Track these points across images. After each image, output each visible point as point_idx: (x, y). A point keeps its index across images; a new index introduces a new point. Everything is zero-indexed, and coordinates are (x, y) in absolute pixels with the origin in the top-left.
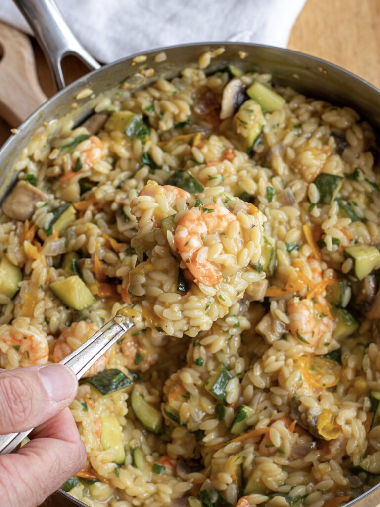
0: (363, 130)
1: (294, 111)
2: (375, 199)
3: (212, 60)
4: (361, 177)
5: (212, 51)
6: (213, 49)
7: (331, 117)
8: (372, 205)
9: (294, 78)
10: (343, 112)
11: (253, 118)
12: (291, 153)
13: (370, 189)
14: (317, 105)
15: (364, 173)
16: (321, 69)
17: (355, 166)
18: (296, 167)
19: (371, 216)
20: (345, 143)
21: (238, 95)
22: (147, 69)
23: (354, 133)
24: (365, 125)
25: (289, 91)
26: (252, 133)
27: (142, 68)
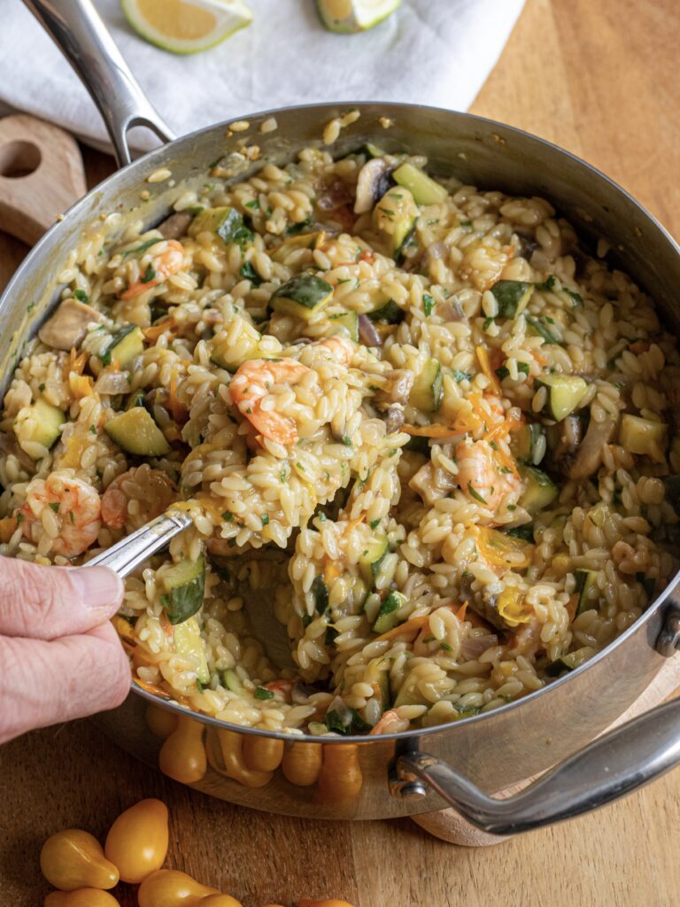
0: (560, 228)
1: (460, 206)
2: (579, 316)
3: (342, 130)
4: (558, 286)
5: (342, 117)
6: (343, 114)
7: (513, 209)
8: (574, 325)
9: (461, 159)
10: (530, 202)
11: (401, 205)
12: (457, 255)
13: (571, 302)
14: (494, 197)
15: (562, 282)
16: (497, 138)
17: (548, 273)
18: (464, 271)
19: (573, 338)
20: (534, 244)
21: (379, 180)
22: (249, 145)
23: (547, 229)
24: (563, 222)
25: (453, 182)
26: (400, 228)
27: (242, 142)
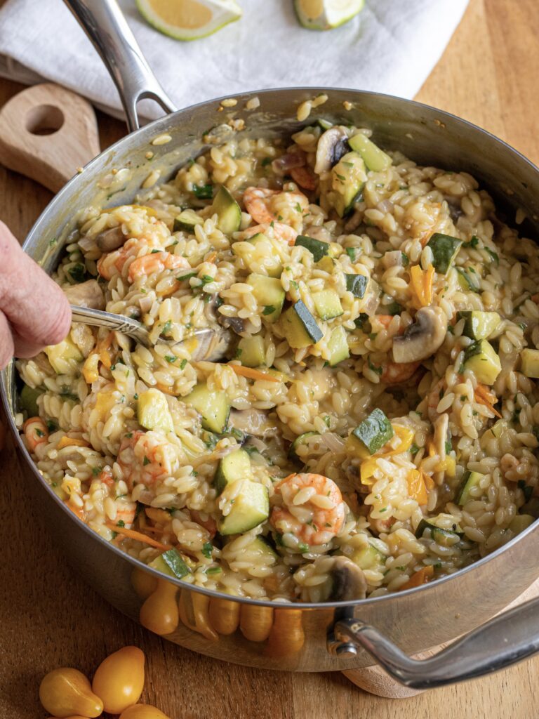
0: (482, 199)
1: (402, 176)
2: (493, 270)
3: (312, 109)
4: (481, 245)
5: (313, 100)
6: (314, 97)
7: (444, 181)
8: (488, 276)
9: (407, 138)
10: (458, 177)
11: (352, 171)
12: (399, 210)
13: (489, 259)
14: (429, 171)
15: (483, 242)
16: (439, 123)
17: (471, 235)
19: (486, 286)
20: (459, 212)
22: (235, 119)
23: (470, 200)
24: (484, 193)
25: (398, 155)
26: (349, 190)
27: (230, 116)
